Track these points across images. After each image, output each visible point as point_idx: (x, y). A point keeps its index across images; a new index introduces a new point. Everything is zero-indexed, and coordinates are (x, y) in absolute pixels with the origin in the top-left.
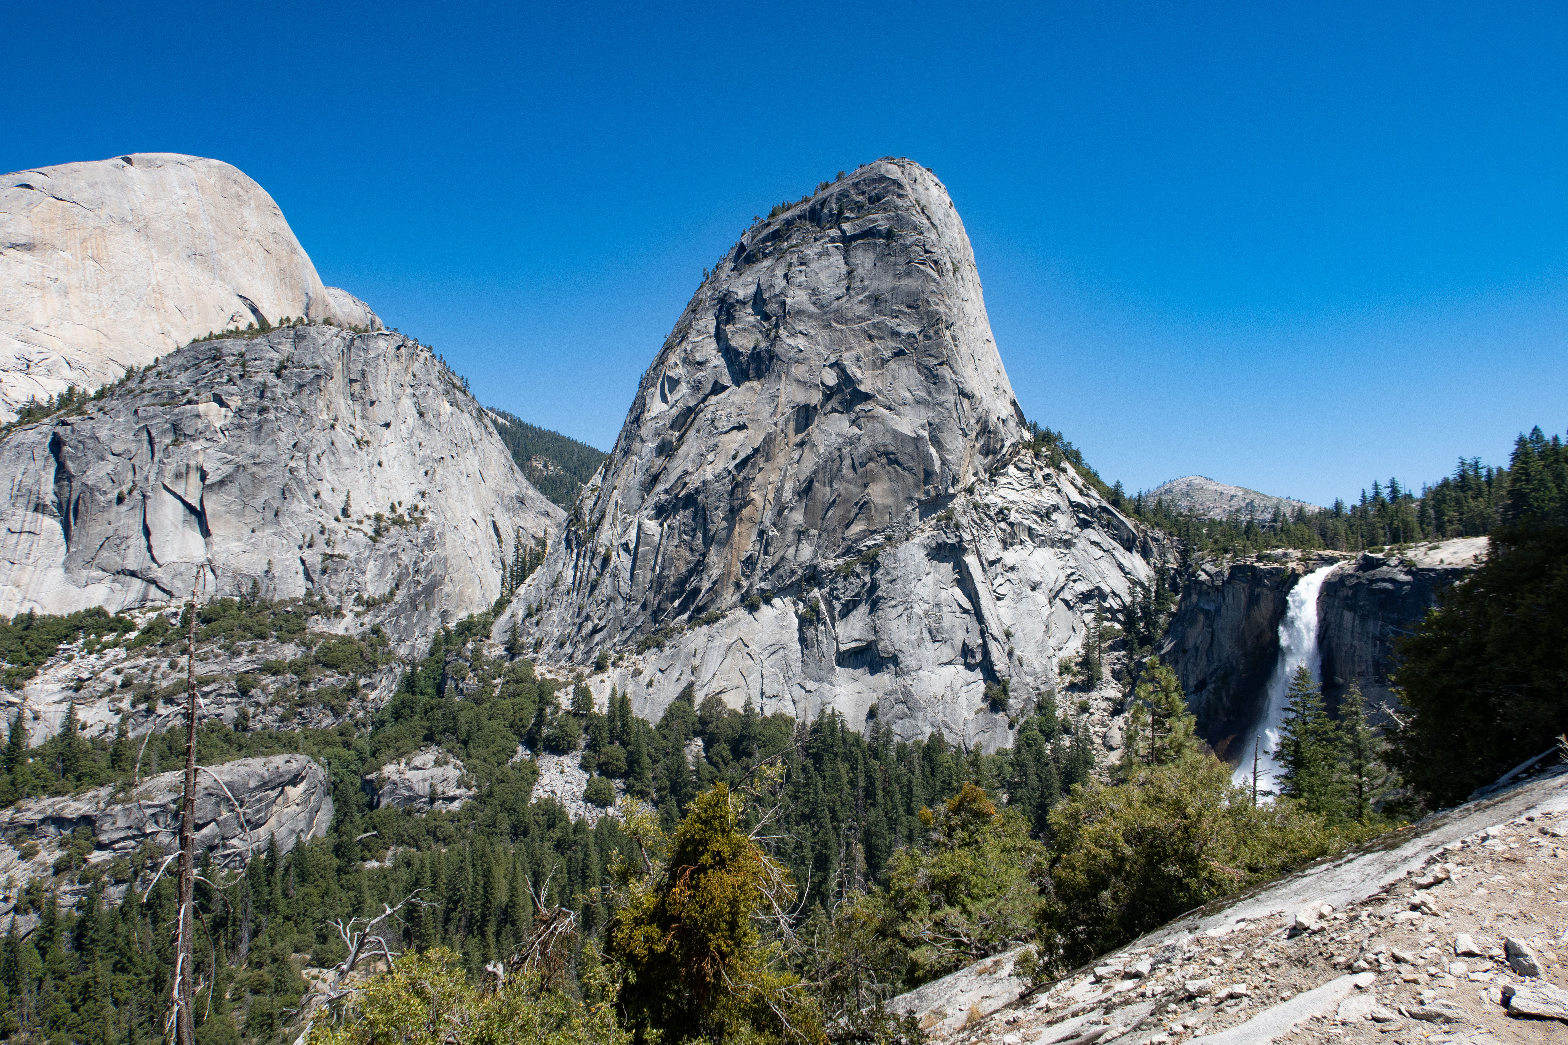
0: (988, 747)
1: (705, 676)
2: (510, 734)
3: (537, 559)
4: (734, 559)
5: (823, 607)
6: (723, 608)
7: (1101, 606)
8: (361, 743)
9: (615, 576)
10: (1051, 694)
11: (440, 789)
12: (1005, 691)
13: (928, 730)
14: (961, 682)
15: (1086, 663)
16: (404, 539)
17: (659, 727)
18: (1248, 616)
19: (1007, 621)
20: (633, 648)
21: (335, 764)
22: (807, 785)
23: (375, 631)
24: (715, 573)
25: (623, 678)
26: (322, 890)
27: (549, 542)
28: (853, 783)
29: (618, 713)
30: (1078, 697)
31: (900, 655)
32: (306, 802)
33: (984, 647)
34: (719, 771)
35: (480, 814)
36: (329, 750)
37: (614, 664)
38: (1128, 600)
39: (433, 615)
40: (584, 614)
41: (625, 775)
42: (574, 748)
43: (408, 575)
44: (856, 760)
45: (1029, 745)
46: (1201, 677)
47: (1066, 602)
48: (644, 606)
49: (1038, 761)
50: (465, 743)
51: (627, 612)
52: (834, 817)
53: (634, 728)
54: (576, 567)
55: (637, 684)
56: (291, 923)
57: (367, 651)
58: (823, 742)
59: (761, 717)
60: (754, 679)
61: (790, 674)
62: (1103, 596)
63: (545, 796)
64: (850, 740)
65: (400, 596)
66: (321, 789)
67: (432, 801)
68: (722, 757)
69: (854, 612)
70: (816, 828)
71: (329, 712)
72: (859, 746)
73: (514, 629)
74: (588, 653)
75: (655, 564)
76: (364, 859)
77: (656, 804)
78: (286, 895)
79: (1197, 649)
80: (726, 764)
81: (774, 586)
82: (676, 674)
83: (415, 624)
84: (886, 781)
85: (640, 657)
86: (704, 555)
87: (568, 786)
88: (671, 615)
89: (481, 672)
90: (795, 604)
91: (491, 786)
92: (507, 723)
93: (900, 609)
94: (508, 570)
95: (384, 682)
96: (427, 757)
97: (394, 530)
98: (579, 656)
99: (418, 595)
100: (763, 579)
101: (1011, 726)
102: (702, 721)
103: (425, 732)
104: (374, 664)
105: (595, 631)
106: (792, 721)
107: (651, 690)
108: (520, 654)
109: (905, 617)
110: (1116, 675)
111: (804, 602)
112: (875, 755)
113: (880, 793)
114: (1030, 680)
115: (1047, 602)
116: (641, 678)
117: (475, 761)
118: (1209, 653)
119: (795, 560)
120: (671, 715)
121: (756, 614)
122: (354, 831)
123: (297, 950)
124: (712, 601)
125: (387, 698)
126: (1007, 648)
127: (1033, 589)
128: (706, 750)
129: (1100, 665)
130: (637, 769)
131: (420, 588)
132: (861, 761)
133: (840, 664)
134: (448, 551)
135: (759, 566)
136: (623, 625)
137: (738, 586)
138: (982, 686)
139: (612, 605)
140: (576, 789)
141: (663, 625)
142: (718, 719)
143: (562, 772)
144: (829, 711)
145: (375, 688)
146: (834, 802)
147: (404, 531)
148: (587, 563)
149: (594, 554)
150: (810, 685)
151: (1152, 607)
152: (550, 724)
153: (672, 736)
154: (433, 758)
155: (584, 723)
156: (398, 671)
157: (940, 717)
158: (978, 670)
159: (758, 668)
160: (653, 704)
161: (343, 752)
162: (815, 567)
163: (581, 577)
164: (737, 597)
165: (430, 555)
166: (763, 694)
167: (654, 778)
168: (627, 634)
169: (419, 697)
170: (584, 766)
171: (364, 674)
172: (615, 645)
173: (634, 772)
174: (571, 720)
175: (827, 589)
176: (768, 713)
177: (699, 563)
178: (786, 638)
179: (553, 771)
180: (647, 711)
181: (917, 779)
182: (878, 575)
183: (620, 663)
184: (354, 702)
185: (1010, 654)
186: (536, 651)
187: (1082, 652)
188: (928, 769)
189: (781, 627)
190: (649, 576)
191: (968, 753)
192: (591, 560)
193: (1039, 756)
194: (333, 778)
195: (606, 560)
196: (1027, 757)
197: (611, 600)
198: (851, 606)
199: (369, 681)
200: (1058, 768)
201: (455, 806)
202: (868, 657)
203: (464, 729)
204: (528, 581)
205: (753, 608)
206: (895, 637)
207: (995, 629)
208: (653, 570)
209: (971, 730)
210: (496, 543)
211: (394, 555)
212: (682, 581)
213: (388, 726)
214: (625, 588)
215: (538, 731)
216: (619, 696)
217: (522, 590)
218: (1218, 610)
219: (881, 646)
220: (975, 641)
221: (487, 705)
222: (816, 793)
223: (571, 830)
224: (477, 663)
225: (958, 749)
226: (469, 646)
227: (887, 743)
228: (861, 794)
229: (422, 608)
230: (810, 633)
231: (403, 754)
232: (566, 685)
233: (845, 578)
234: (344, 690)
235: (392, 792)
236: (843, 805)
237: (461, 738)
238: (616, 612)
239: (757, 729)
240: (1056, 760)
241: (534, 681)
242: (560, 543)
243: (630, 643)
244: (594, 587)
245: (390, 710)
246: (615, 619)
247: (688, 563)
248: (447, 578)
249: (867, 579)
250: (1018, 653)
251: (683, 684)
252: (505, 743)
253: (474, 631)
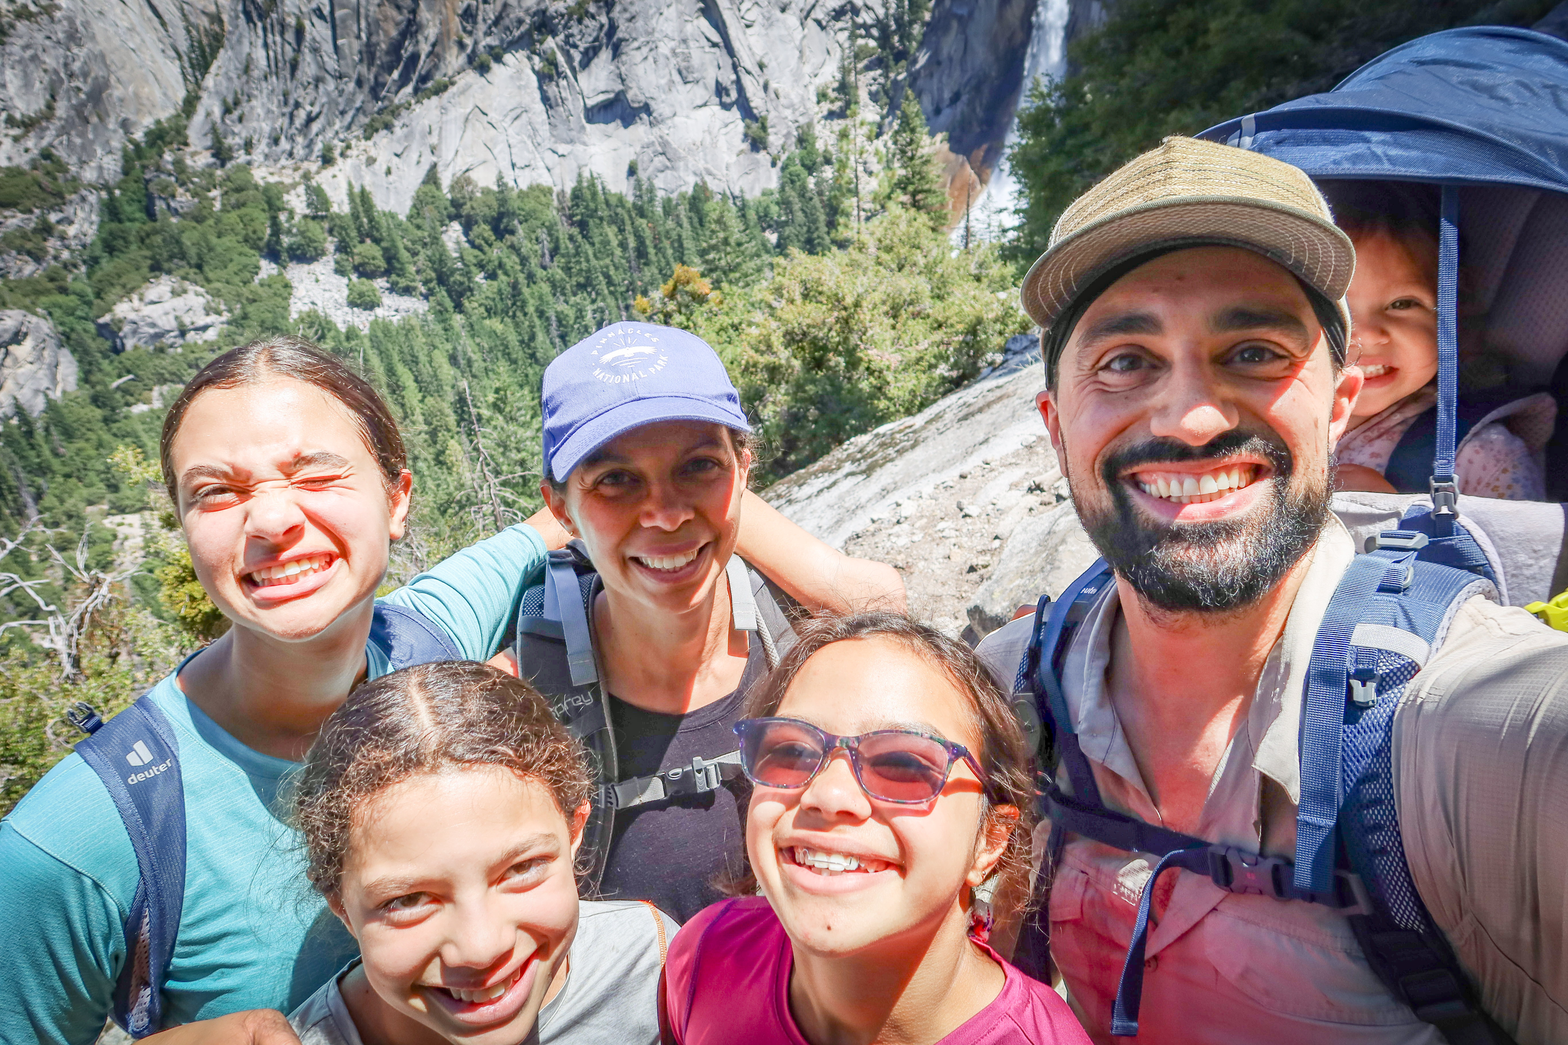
0: (752, 189)
1: (447, 153)
2: (246, 249)
3: (217, 41)
4: (450, 13)
5: (561, 59)
6: (450, 73)
7: (854, 22)
8: (78, 286)
9: (315, 50)
10: (810, 125)
11: (187, 320)
12: (764, 128)
13: (692, 180)
14: (718, 124)
15: (843, 88)
16: (39, 37)
17: (410, 218)
18: (1001, 16)
19: (759, 51)
20: (359, 132)
21: (57, 312)
22: (577, 254)
23: (46, 155)
24: (432, 32)
25: (356, 169)
26: (94, 442)
27: (225, 17)
28: (623, 245)
29: (361, 209)
30: (838, 125)
31: (652, 104)
32: (40, 358)
33: (738, 82)
34: (484, 253)
35: (241, 339)
36: (43, 299)
37: (342, 155)
38: (881, 12)
39: (111, 126)
40: (291, 102)
41: (387, 273)
42: (323, 253)
43: (61, 81)
44: (623, 221)
45: (793, 182)
46: (955, 89)
47: (818, 22)
48: (359, 83)
49: (803, 196)
50: (199, 267)
51: (341, 92)
52: (610, 282)
53: (383, 222)
54: (266, 45)
55: (374, 174)
56: (73, 480)
57: (45, 181)
58: (586, 207)
59: (516, 191)
60: (500, 149)
61: (539, 139)
62: (856, 11)
63: (306, 309)
64: (613, 201)
65: (62, 109)
66: (51, 343)
67: (183, 333)
68: (484, 239)
69: (596, 60)
70: (594, 295)
71: (27, 258)
72: (623, 207)
73: (214, 130)
74: (310, 145)
75: (360, 30)
76: (128, 404)
77: (426, 297)
78: (56, 455)
79: (951, 59)
80: (490, 245)
81: (502, 41)
82: (415, 157)
83: (92, 142)
84: (657, 239)
85: (370, 143)
86: (414, 12)
87: (327, 295)
88: (393, 89)
89: (191, 186)
90: (529, 58)
91: (243, 308)
92: (240, 238)
93: (645, 50)
94: (185, 58)
95: (80, 213)
96: (162, 287)
97: (21, 26)
98: (300, 151)
99: (83, 104)
100: (488, 33)
101: (774, 164)
102: (456, 204)
103: (149, 262)
104: (60, 195)
105: (310, 120)
106: (550, 191)
107: (391, 178)
108: (231, 158)
109: (651, 59)
110: (874, 97)
111: (539, 55)
112: (642, 213)
113: (652, 251)
114: (788, 113)
115: (798, 23)
116: (376, 166)
117: (218, 285)
118: (963, 62)
119: (520, 6)
120: (419, 204)
121: (489, 76)
122: (107, 379)
123: (91, 503)
124: (436, 67)
125: (90, 232)
126: (761, 82)
127: (783, 10)
128: (466, 234)
129: (857, 87)
130: (397, 265)
131: (83, 96)
132: (628, 222)
133: (590, 120)
134: (102, 45)
135: (480, 18)
136: (341, 108)
137: (461, 45)
138: (740, 126)
139: (321, 86)
140: (337, 296)
141: (386, 103)
142: (471, 199)
143: (317, 281)
144: (586, 174)
145: (71, 223)
146: (607, 267)
147: (35, 26)
148: (278, 39)
149: (283, 27)
150: (562, 149)
151: (906, 18)
152: (289, 232)
153: (426, 225)
154: (168, 289)
155: (326, 225)
156: (92, 198)
157: (701, 165)
158: (735, 108)
159: (503, 137)
160: (397, 193)
161: (61, 299)
162: (544, 12)
163: (276, 58)
164: (462, 59)
165: (81, 53)
166: (513, 166)
167: (418, 272)
168: (348, 117)
169: (128, 224)
170: (340, 271)
171: (52, 208)
172: (337, 133)
173: (394, 268)
174: (312, 224)
175: (562, 37)
176: (524, 186)
177: (410, 22)
178: (526, 100)
179: (306, 281)
180: (392, 202)
181: (687, 232)
182: (616, 13)
183: (349, 152)
184: (52, 244)
185: (766, 87)
186: (248, 153)
187: (838, 76)
188: (696, 220)
189: (519, 88)
190: (356, 45)
191: (734, 198)
192: (282, 34)
193: (803, 193)
194: (61, 329)
195: (300, 32)
196: (792, 194)
197: (318, 81)
198: (591, 53)
199: (60, 215)
200: (822, 201)
201: (211, 335)
202: (618, 109)
203: (192, 252)
204: (213, 69)
205: (483, 69)
206: (643, 84)
207: (747, 61)
208: (358, 37)
209: (734, 174)
210: (159, 27)
211: (34, 58)
212: (396, 48)
213: (104, 262)
214: (331, 63)
215: (278, 242)
216: (357, 190)
217: (209, 81)
218: (971, 14)
219: (630, 95)
220: (728, 77)
221: (211, 222)
222: (588, 261)
223: (343, 338)
224: (183, 177)
225: (724, 195)
226: (168, 157)
227: (651, 200)
228: (632, 254)
229: (94, 119)
230: (552, 90)
231: (133, 290)
232: (294, 186)
233: (580, 21)
234: (35, 231)
235: (135, 332)
236: (617, 268)
237: (193, 262)
238: (328, 94)
239: (514, 204)
240: (820, 193)
241: (256, 187)
242: (237, 17)
243: (354, 128)
244: (294, 66)
245: (99, 243)
246: (329, 103)
247: (397, 24)
248: (113, 79)
249: (604, 19)
250: (773, 85)
251: (425, 167)
252: (244, 260)
253: (168, 139)
